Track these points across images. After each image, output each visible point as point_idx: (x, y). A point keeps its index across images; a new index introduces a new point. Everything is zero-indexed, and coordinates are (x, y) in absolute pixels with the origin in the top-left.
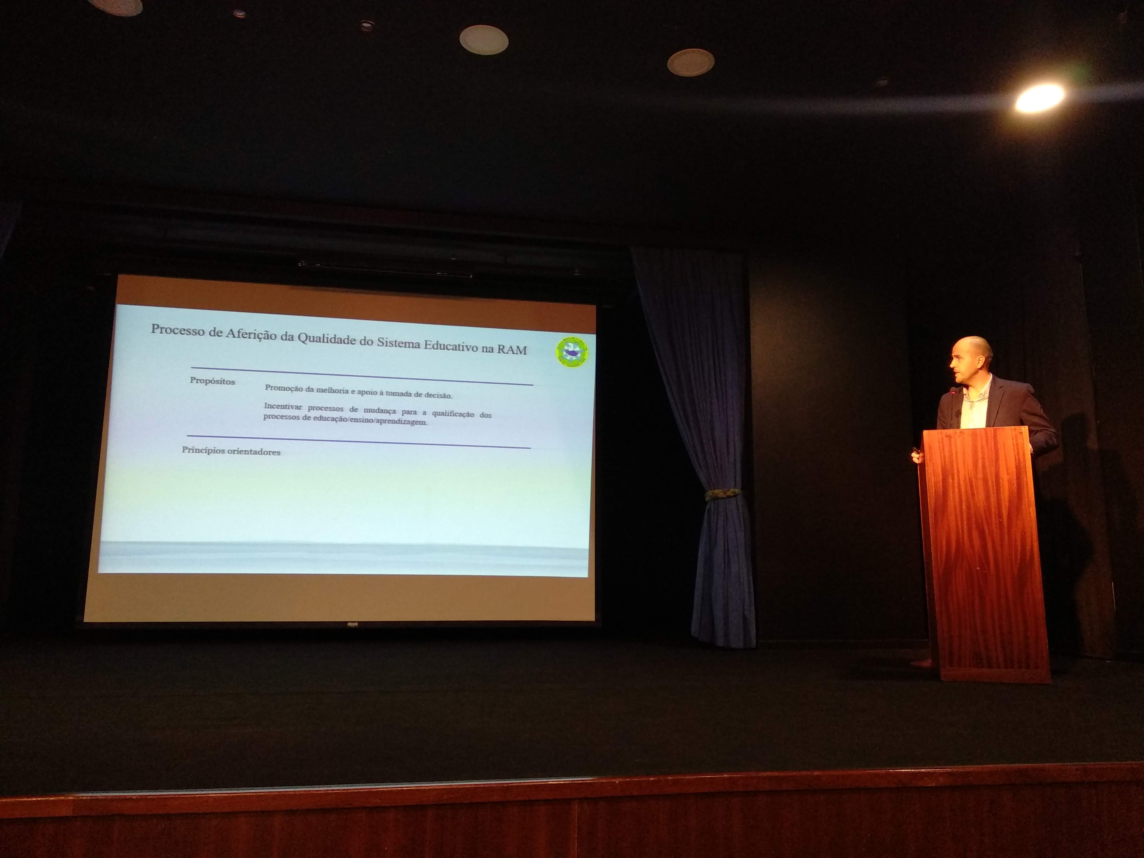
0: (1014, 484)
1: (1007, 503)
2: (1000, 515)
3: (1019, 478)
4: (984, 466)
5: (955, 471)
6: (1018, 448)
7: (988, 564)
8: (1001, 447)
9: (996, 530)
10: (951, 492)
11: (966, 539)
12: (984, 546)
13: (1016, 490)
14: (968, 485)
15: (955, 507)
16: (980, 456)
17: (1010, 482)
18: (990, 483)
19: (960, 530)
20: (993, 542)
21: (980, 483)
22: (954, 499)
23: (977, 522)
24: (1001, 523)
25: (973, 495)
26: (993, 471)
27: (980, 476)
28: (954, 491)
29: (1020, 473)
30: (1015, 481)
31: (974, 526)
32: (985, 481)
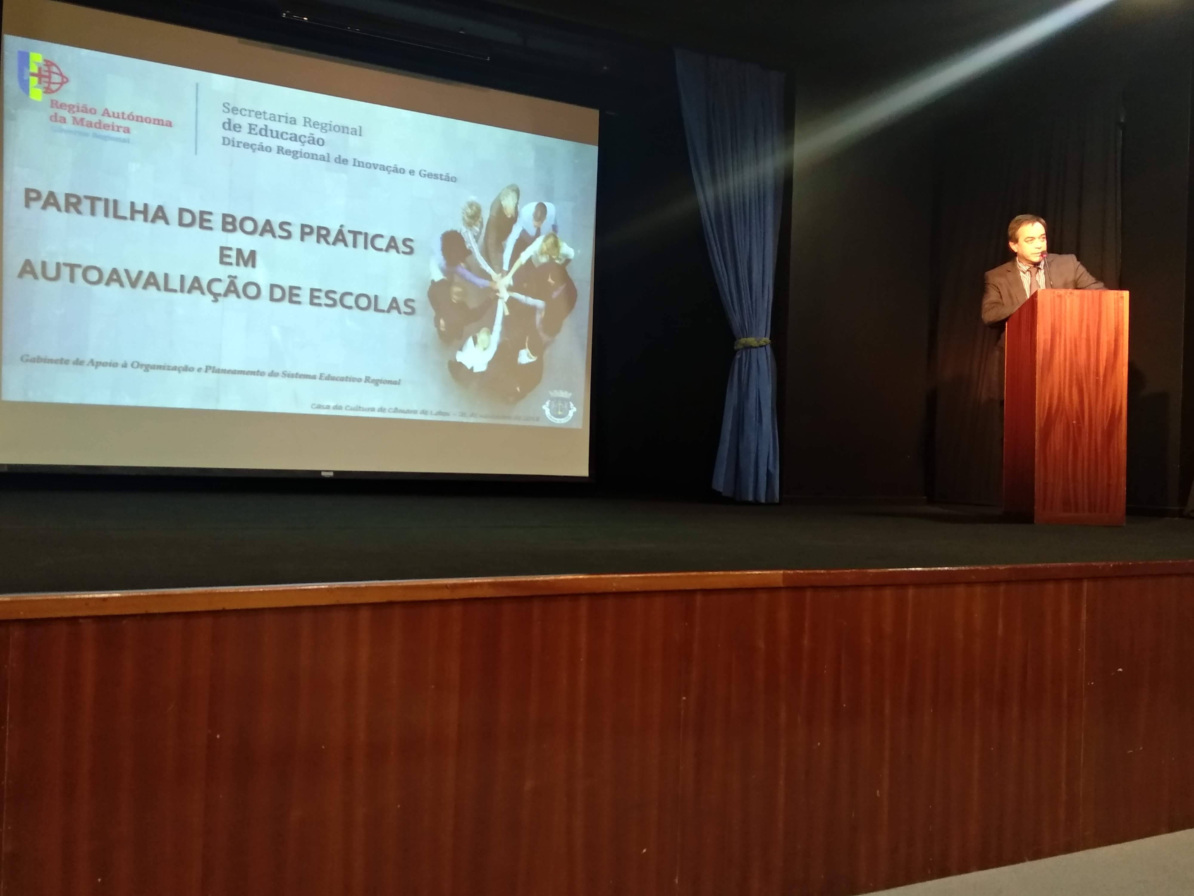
0: (1112, 345)
1: (1104, 362)
2: (1097, 374)
3: (1116, 340)
4: (1088, 326)
5: (1063, 330)
6: (1118, 311)
7: (1083, 417)
8: (1104, 308)
9: (1092, 386)
10: (1057, 349)
11: (1067, 394)
12: (1081, 402)
13: (1113, 351)
14: (1073, 345)
15: (1060, 363)
16: (1085, 317)
17: (1109, 343)
18: (1092, 343)
19: (1062, 386)
20: (1089, 398)
21: (1084, 342)
22: (1060, 355)
23: (1077, 379)
24: (1097, 381)
25: (1076, 354)
26: (1096, 333)
27: (1084, 335)
28: (1060, 350)
29: (1118, 336)
30: (1113, 343)
31: (1075, 382)
32: (1088, 340)
